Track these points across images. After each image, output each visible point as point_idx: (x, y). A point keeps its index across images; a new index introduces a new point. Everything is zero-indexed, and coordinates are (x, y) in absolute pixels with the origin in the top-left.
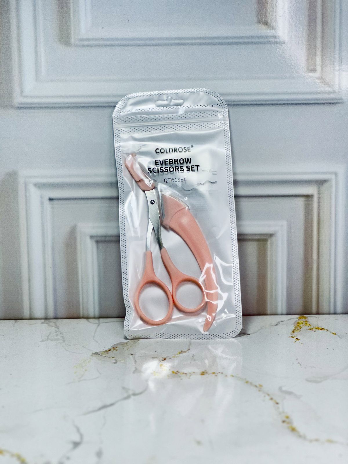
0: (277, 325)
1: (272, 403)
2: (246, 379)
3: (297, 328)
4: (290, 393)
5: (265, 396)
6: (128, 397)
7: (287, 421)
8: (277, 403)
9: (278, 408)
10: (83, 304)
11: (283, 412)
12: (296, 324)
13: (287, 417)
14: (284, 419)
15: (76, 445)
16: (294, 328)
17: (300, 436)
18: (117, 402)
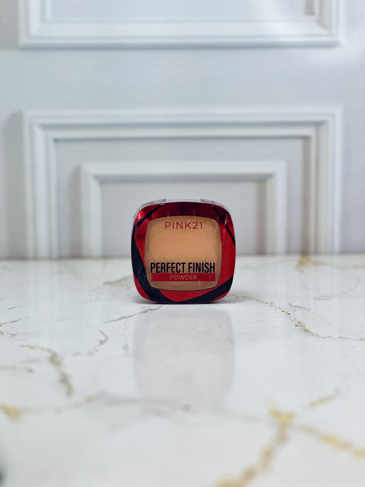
1: (283, 314)
2: (256, 299)
4: (300, 307)
5: (276, 310)
6: (146, 311)
7: (300, 325)
8: (288, 314)
9: (291, 317)
11: (295, 320)
12: (299, 261)
13: (300, 323)
14: (297, 324)
15: (102, 342)
16: (298, 264)
17: (314, 335)
18: (135, 314)
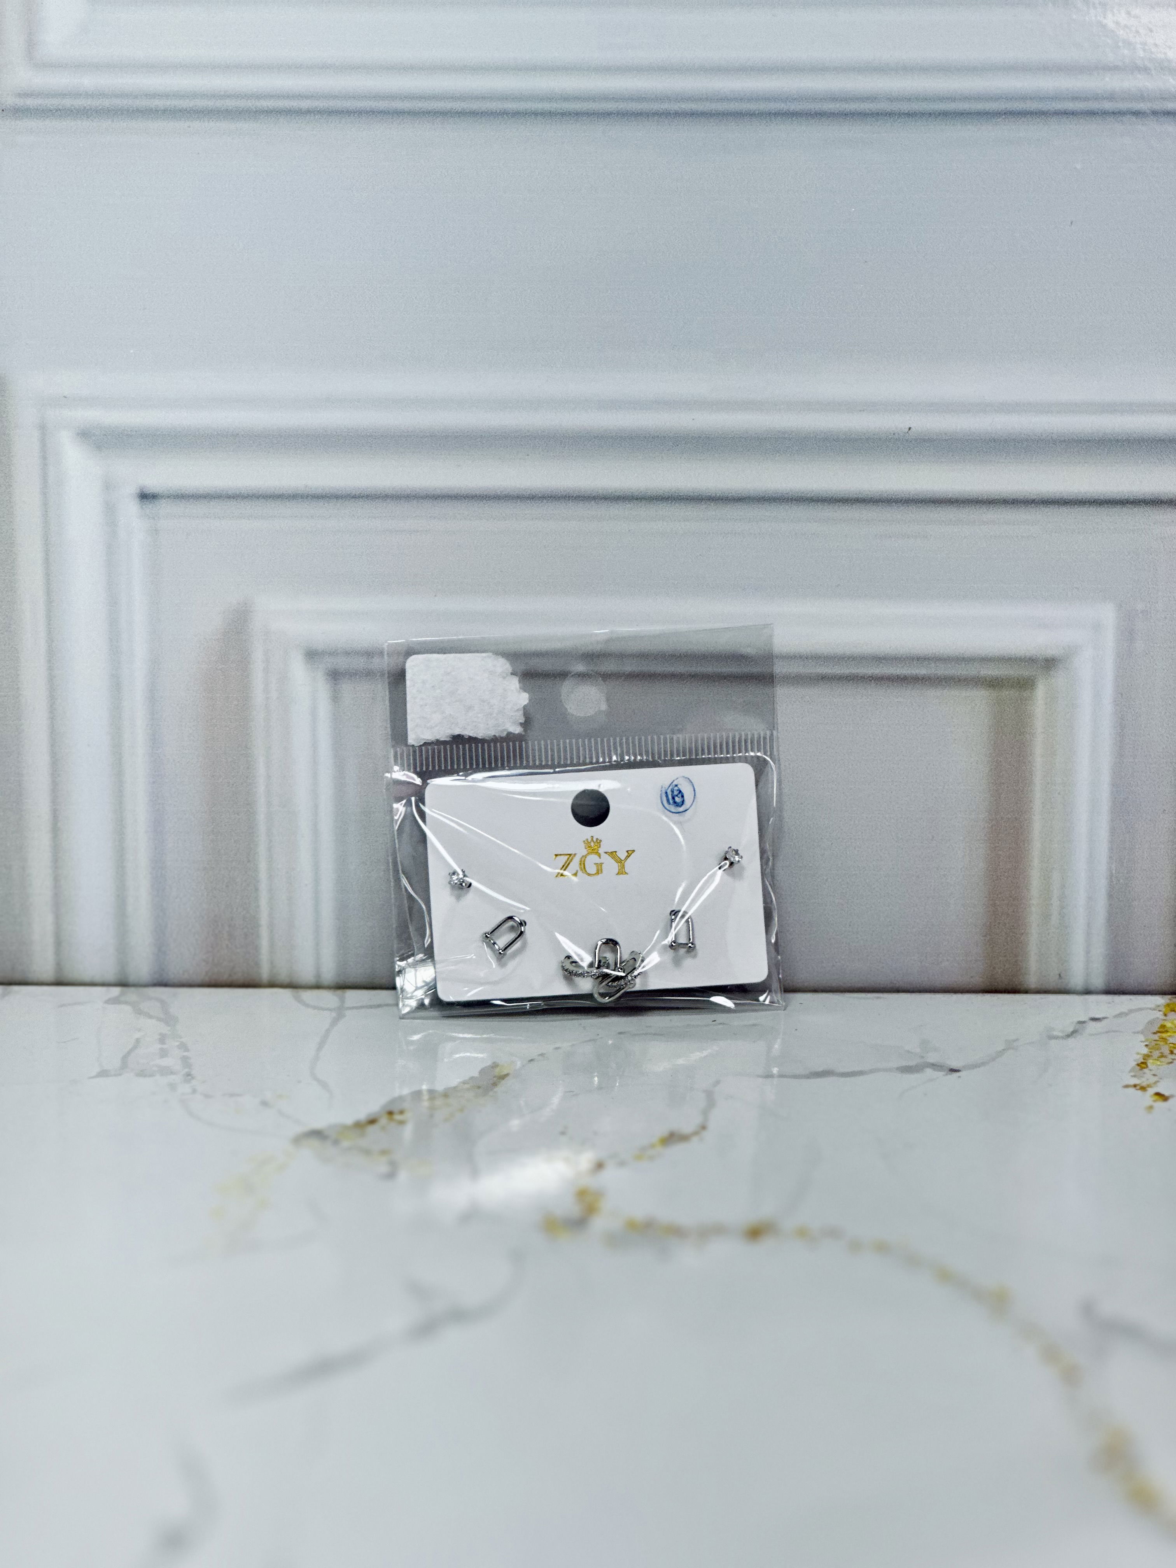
0: (1074, 1032)
3: (1161, 1049)
10: (271, 926)
12: (1154, 1033)
15: (173, 1542)
16: (1145, 1051)
